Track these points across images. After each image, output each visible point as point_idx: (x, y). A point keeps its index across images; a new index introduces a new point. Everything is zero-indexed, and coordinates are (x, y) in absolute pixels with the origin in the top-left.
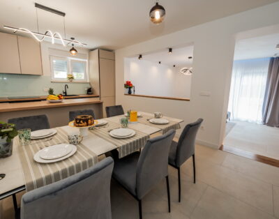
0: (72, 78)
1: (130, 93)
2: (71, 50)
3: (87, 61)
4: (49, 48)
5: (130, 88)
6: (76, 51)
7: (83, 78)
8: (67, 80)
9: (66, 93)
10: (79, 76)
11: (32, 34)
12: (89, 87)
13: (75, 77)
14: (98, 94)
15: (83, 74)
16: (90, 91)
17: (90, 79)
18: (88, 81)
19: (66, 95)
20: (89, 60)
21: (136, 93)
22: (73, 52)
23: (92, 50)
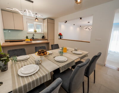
0: (36, 31)
1: (61, 38)
2: (36, 19)
3: (42, 24)
4: (26, 18)
5: (61, 36)
6: (38, 19)
7: (40, 31)
8: (34, 32)
9: (33, 38)
10: (39, 31)
11: (19, 11)
12: (43, 35)
13: (37, 31)
14: (47, 39)
15: (40, 30)
16: (43, 37)
17: (43, 32)
18: (43, 33)
19: (33, 39)
20: (43, 23)
21: (63, 38)
22: (37, 20)
23: (45, 19)
